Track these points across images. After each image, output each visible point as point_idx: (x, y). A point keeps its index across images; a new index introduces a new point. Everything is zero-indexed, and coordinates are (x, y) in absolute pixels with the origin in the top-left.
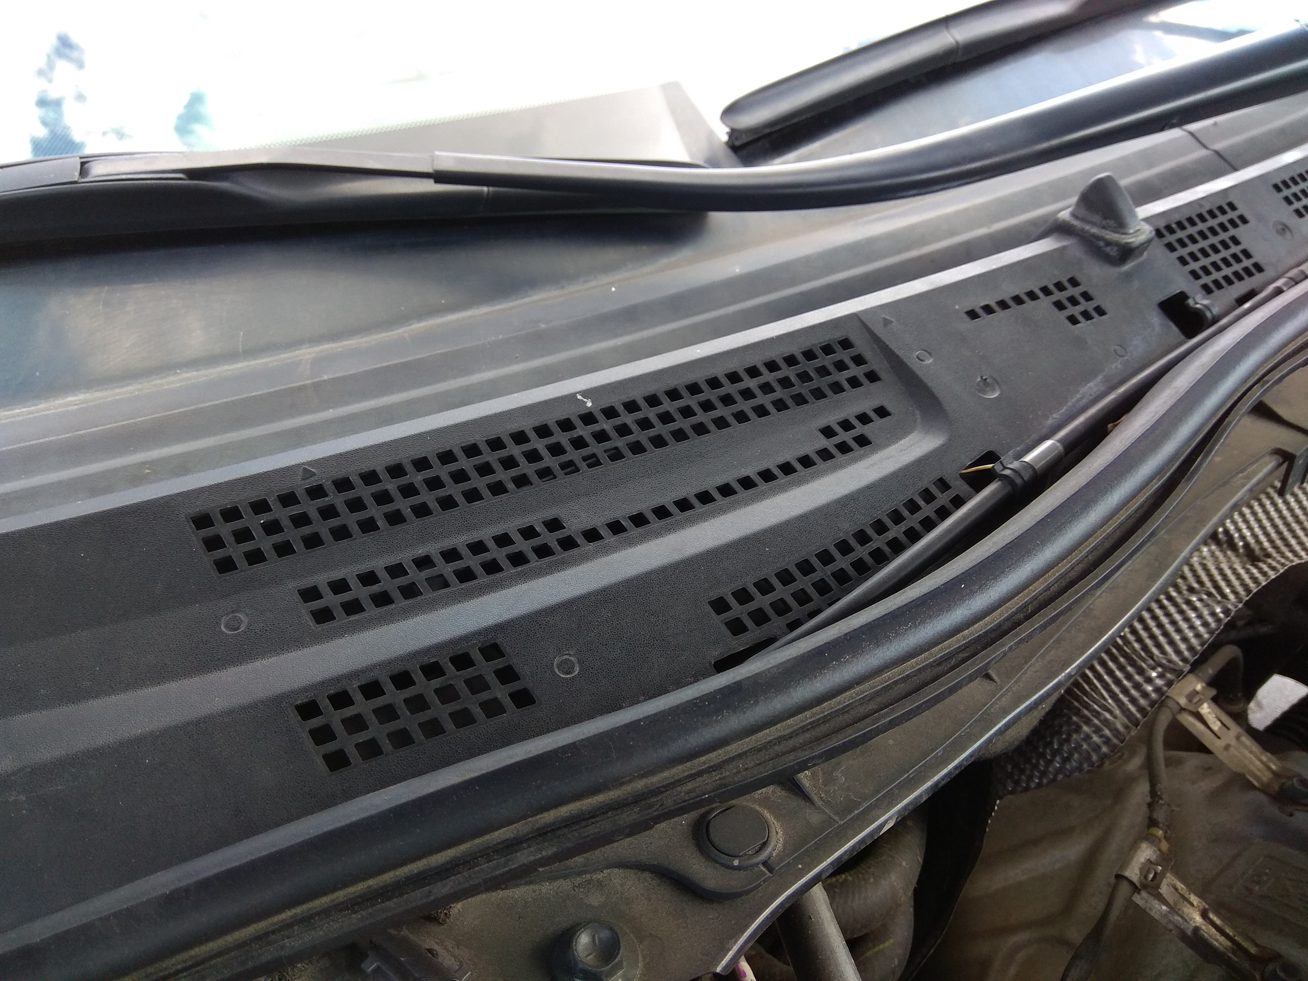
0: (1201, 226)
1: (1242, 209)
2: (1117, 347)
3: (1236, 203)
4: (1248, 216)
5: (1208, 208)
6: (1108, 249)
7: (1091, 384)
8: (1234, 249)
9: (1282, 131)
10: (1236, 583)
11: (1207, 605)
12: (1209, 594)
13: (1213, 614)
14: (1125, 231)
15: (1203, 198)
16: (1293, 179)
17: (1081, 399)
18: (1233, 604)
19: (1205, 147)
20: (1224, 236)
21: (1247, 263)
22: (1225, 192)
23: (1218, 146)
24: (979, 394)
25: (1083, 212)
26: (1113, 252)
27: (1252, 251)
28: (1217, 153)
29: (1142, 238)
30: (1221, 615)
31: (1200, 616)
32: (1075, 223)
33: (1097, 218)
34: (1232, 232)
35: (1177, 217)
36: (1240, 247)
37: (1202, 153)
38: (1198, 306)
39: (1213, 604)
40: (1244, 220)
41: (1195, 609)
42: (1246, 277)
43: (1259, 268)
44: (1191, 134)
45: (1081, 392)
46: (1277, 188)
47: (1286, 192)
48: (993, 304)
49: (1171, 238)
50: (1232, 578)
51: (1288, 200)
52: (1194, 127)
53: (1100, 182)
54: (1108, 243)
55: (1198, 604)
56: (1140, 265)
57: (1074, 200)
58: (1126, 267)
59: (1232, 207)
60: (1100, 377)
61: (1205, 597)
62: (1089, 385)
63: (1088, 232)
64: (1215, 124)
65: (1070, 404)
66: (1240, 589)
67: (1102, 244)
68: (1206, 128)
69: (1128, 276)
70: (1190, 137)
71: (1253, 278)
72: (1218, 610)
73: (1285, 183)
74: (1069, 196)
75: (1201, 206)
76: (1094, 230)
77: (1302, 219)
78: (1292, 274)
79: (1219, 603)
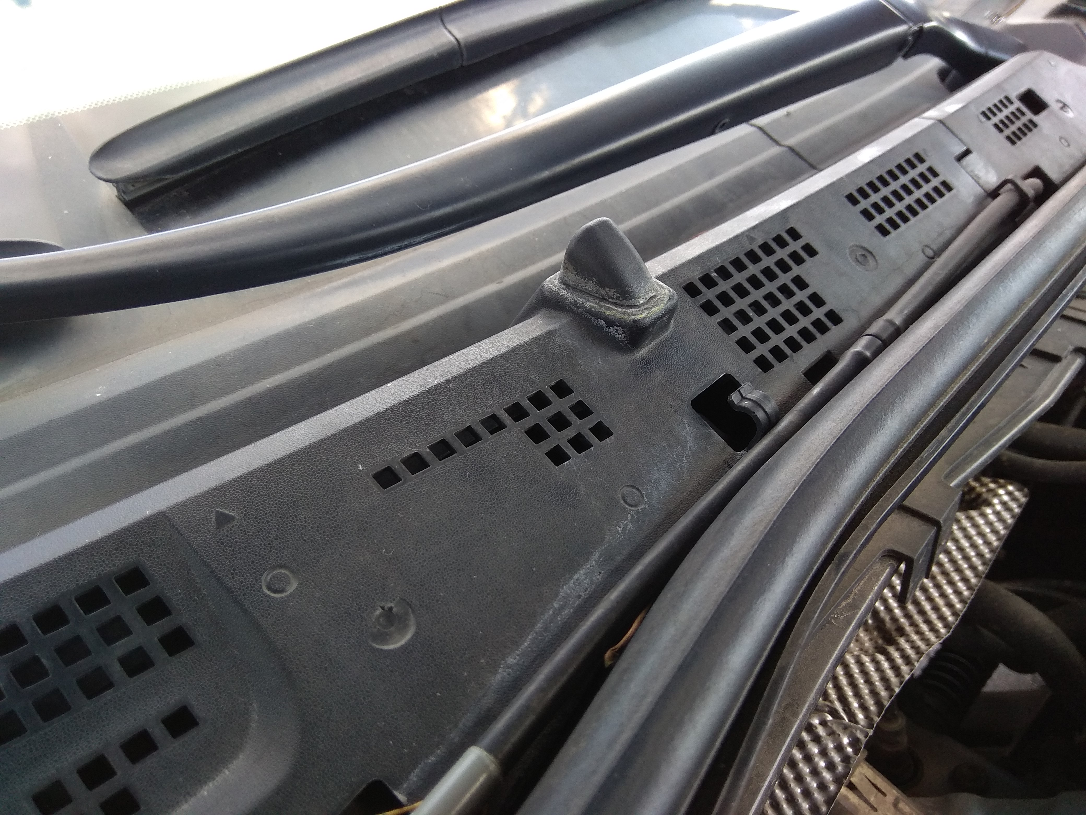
0: (753, 269)
1: (808, 237)
2: (626, 490)
3: (800, 228)
4: (816, 245)
5: (761, 242)
6: (612, 330)
7: (580, 574)
8: (801, 296)
9: (863, 116)
10: (865, 691)
11: (832, 733)
12: (834, 713)
13: (839, 748)
14: (633, 302)
15: (754, 228)
16: (871, 185)
17: (561, 608)
18: (862, 731)
19: (778, 143)
20: (785, 279)
21: (818, 313)
22: (784, 214)
23: (791, 141)
24: (374, 645)
25: (572, 278)
26: (617, 333)
27: (824, 295)
28: (791, 149)
29: (657, 309)
30: (849, 750)
31: (824, 753)
32: (565, 293)
33: (591, 286)
34: (796, 270)
35: (718, 261)
36: (809, 291)
37: (775, 150)
38: (746, 403)
39: (839, 731)
40: (811, 251)
41: (817, 739)
42: (818, 335)
43: (834, 318)
44: (760, 129)
45: (562, 594)
46: (852, 199)
47: (865, 204)
48: (425, 451)
49: (710, 294)
50: (860, 681)
51: (867, 215)
52: (762, 120)
53: (590, 233)
54: (610, 323)
55: (821, 731)
56: (664, 344)
57: (560, 256)
58: (643, 352)
59: (794, 234)
60: (596, 556)
61: (829, 718)
62: (576, 576)
63: (582, 306)
64: (788, 114)
65: (539, 626)
66: (870, 702)
67: (603, 323)
68: (778, 121)
69: (647, 363)
70: (760, 133)
71: (828, 334)
72: (845, 741)
73: (861, 191)
74: (555, 253)
75: (751, 239)
76: (590, 304)
77: (887, 238)
78: (876, 327)
79: (846, 728)
